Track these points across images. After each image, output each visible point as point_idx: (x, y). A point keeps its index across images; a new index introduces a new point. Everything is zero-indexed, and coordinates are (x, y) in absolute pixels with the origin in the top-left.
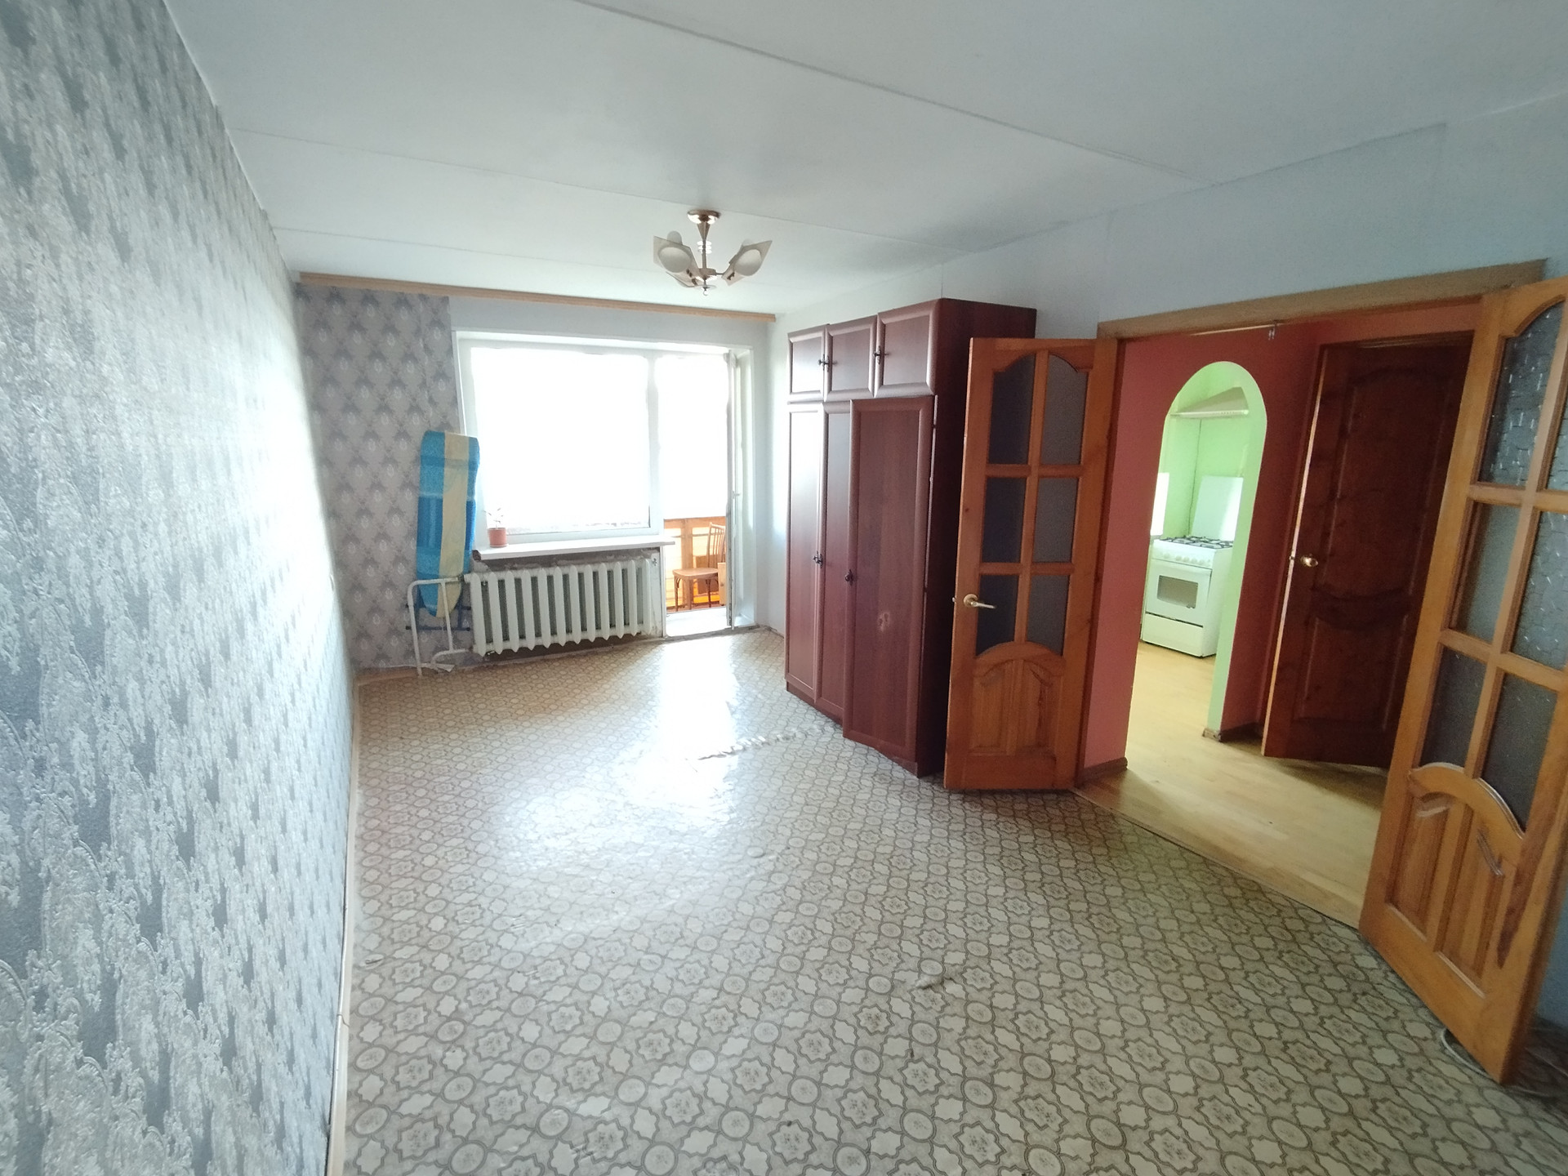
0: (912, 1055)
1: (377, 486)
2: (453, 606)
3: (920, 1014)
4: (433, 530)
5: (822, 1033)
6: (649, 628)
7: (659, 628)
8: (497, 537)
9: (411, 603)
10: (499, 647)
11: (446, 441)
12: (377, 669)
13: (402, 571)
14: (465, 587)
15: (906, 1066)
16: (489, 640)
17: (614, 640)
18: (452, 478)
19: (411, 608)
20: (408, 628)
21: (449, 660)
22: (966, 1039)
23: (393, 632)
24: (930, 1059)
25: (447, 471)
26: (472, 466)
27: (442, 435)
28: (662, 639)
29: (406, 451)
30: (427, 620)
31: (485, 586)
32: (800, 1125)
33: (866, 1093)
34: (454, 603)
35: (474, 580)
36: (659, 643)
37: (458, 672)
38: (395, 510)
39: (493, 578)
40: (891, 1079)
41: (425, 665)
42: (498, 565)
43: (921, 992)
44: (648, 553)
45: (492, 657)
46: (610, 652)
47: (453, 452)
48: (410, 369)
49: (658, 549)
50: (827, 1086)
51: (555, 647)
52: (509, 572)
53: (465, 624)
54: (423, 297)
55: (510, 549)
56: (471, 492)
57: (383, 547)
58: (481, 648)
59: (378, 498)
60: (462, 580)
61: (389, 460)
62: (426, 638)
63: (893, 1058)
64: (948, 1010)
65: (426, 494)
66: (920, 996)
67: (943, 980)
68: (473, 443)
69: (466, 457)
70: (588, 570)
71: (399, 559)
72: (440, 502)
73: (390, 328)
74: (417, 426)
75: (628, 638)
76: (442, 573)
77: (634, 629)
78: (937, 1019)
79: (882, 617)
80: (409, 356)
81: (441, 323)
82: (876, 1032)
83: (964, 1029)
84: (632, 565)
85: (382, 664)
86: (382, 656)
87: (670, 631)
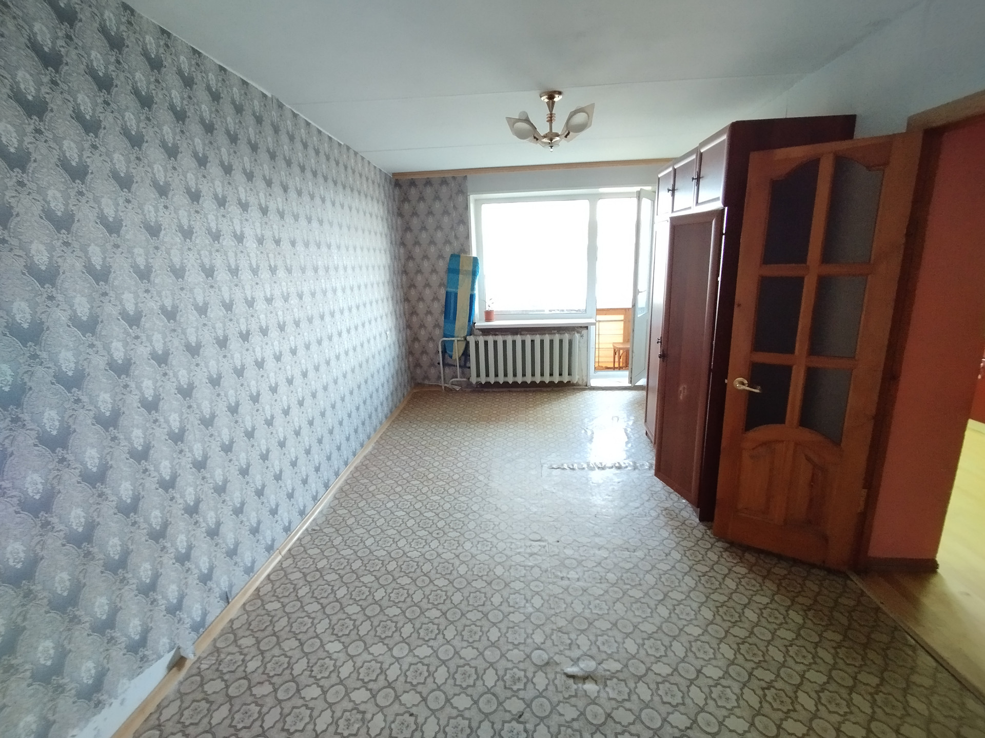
0: (520, 716)
1: (428, 285)
2: (460, 354)
3: (550, 693)
4: (452, 311)
5: (476, 670)
6: (576, 378)
7: (585, 380)
8: (488, 315)
9: (440, 350)
10: (483, 380)
11: (461, 260)
12: (424, 384)
13: (438, 332)
14: (468, 344)
15: (509, 722)
16: (478, 375)
17: (551, 384)
18: (464, 281)
19: (440, 353)
20: (439, 364)
21: (459, 384)
22: (569, 727)
23: (432, 365)
24: (530, 726)
25: (461, 276)
26: (474, 273)
27: (459, 256)
28: (586, 387)
29: (442, 265)
30: (449, 361)
31: (477, 344)
32: (416, 720)
33: (470, 723)
34: (461, 352)
35: (471, 339)
36: (584, 389)
37: (463, 391)
38: (435, 299)
39: (481, 340)
40: (493, 723)
41: (446, 385)
42: (486, 332)
43: (564, 677)
44: (580, 330)
45: (479, 384)
46: (550, 391)
47: (465, 266)
48: (446, 219)
49: (587, 328)
50: (452, 704)
51: (515, 384)
52: (491, 337)
53: (468, 365)
54: (454, 178)
55: (496, 323)
56: (473, 289)
57: (429, 318)
58: (474, 380)
59: (428, 291)
60: (465, 339)
61: (434, 271)
62: (447, 370)
63: (506, 711)
64: (573, 700)
65: (449, 290)
66: (560, 680)
67: (586, 678)
68: (475, 260)
69: (471, 269)
70: (537, 339)
71: (437, 326)
72: (456, 295)
73: (437, 198)
74: (448, 251)
75: (561, 384)
76: (456, 334)
77: (566, 379)
78: (559, 702)
79: (681, 389)
80: (446, 212)
81: (462, 192)
82: (509, 688)
83: (573, 720)
84: (566, 337)
85: (426, 382)
86: (426, 377)
87: (593, 383)
